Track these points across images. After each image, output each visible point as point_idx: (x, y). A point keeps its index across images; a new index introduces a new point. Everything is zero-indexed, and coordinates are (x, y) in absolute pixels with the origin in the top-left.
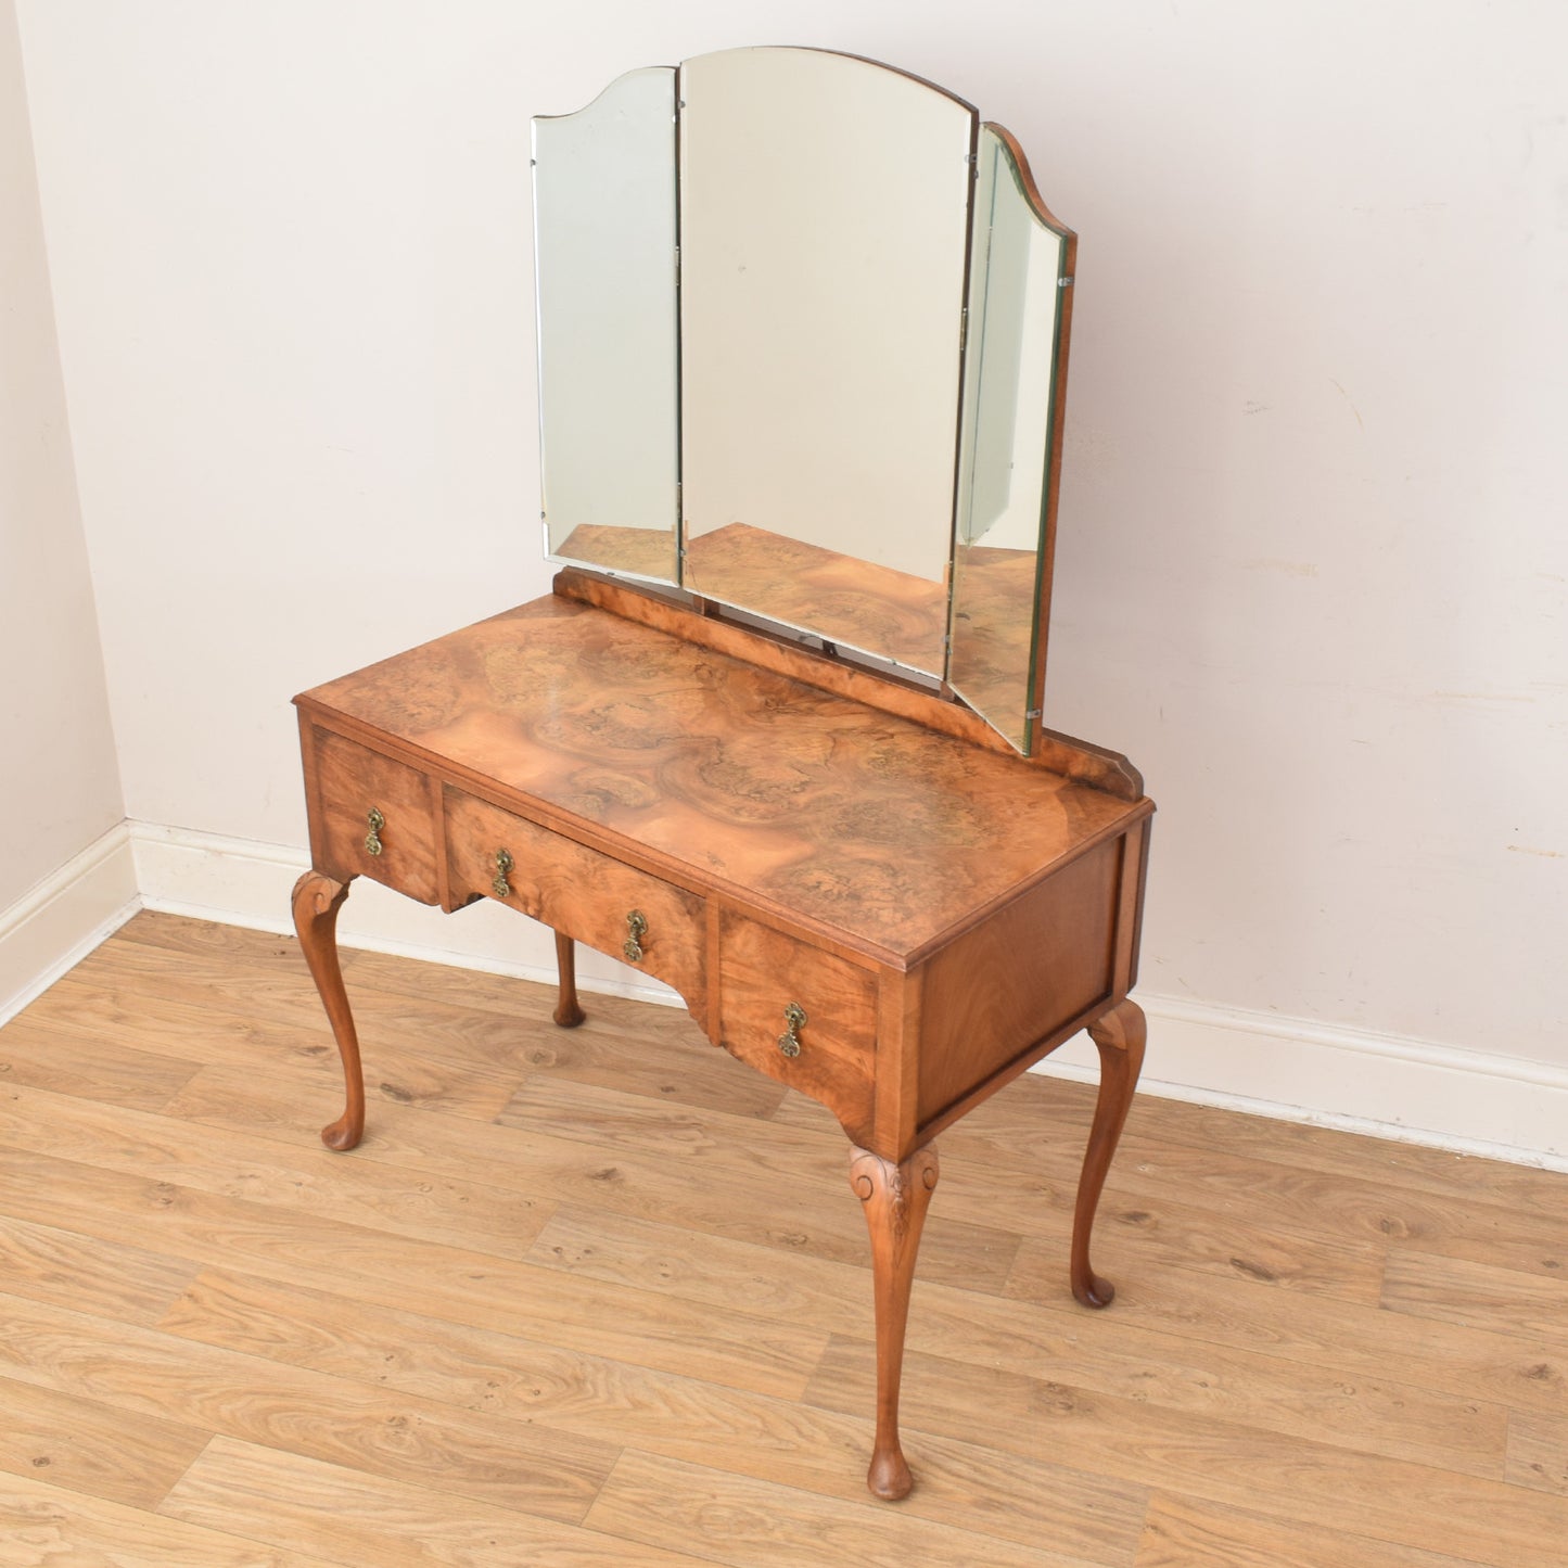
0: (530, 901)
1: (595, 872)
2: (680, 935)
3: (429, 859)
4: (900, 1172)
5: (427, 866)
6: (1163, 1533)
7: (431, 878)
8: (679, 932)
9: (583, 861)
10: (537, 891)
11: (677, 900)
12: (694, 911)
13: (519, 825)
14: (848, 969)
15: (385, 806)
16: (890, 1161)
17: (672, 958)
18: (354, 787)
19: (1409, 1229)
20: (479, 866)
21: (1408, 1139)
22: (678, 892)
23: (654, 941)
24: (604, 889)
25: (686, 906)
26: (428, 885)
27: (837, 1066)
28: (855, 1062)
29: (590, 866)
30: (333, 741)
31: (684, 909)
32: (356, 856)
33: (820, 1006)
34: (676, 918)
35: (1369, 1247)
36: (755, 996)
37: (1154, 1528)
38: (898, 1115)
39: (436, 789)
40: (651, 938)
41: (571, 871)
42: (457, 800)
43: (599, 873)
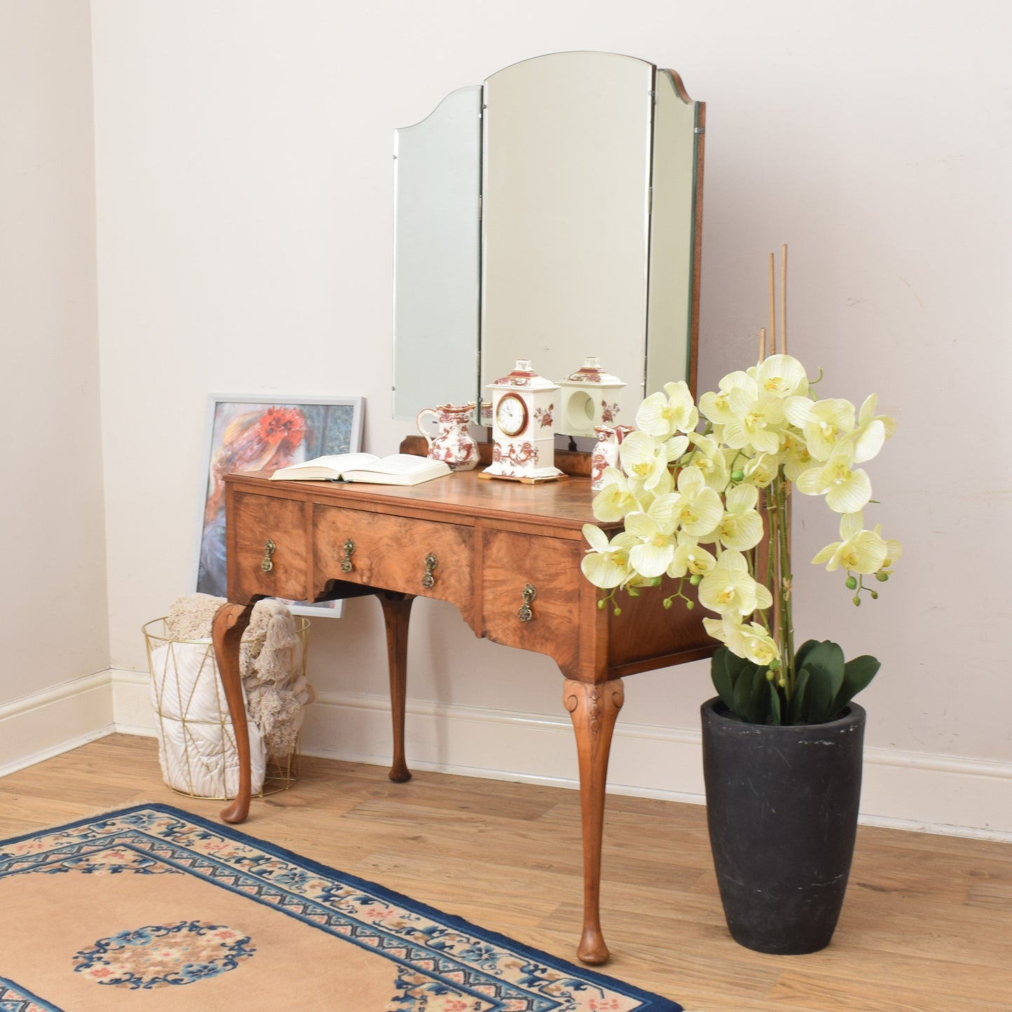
0: (365, 572)
1: (406, 533)
2: (458, 561)
3: (301, 565)
4: (596, 688)
5: (300, 571)
6: (790, 987)
7: (302, 578)
8: (458, 558)
9: (399, 528)
10: (369, 563)
11: (457, 534)
12: (467, 539)
13: (360, 517)
14: (562, 545)
15: (276, 535)
16: (590, 683)
17: (453, 581)
18: (258, 529)
19: (990, 875)
20: (333, 557)
21: (995, 839)
22: (457, 529)
23: (442, 572)
24: (412, 545)
25: (462, 537)
26: (301, 585)
27: (556, 621)
28: (567, 614)
29: (403, 530)
30: (246, 500)
31: (461, 540)
32: (255, 581)
33: (544, 580)
34: (456, 548)
35: (959, 881)
36: (505, 588)
37: (784, 985)
38: (594, 646)
39: (309, 510)
40: (440, 570)
41: (391, 539)
42: (322, 514)
43: (408, 533)
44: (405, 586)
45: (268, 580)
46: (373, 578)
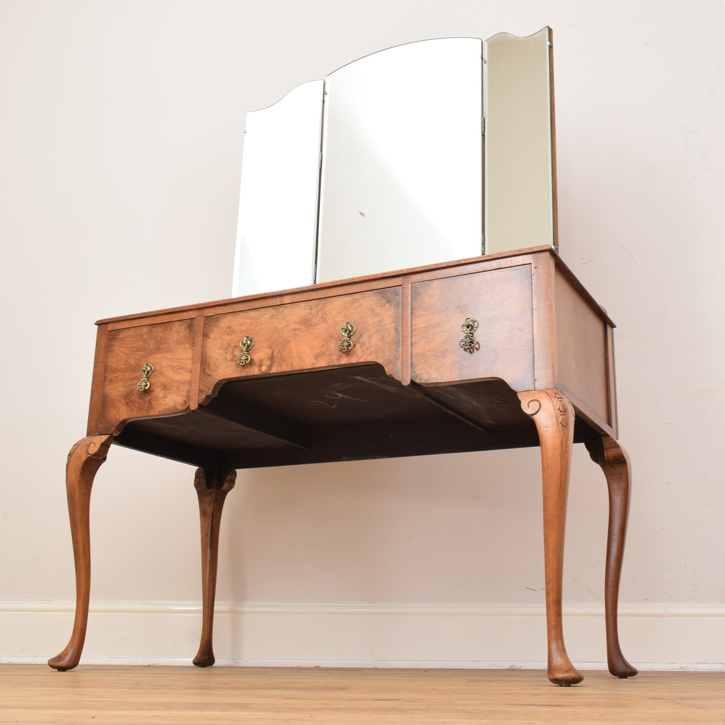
0: (264, 362)
1: (317, 313)
2: (380, 321)
3: (186, 376)
5: (183, 383)
7: (185, 389)
8: (380, 319)
9: (309, 311)
10: (269, 352)
11: (380, 298)
12: (391, 299)
13: (261, 313)
15: (156, 357)
20: (226, 360)
22: (379, 293)
23: (361, 336)
24: (323, 322)
25: (386, 299)
26: (182, 395)
27: (504, 343)
29: (314, 311)
30: (121, 335)
31: (384, 301)
32: (124, 407)
33: (489, 310)
34: (378, 310)
36: (440, 329)
39: (199, 324)
40: (358, 335)
41: (299, 323)
42: (216, 323)
43: (320, 313)
44: (314, 361)
45: (141, 402)
46: (275, 364)
